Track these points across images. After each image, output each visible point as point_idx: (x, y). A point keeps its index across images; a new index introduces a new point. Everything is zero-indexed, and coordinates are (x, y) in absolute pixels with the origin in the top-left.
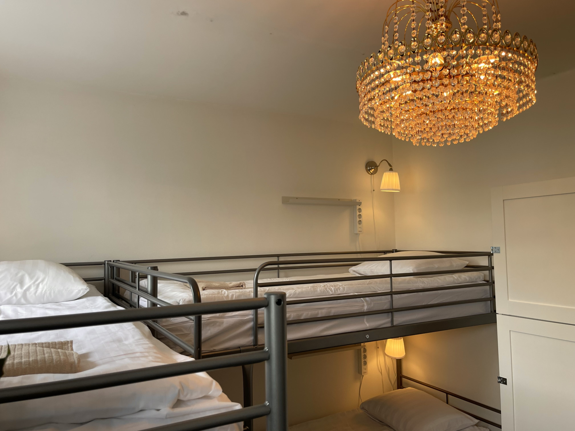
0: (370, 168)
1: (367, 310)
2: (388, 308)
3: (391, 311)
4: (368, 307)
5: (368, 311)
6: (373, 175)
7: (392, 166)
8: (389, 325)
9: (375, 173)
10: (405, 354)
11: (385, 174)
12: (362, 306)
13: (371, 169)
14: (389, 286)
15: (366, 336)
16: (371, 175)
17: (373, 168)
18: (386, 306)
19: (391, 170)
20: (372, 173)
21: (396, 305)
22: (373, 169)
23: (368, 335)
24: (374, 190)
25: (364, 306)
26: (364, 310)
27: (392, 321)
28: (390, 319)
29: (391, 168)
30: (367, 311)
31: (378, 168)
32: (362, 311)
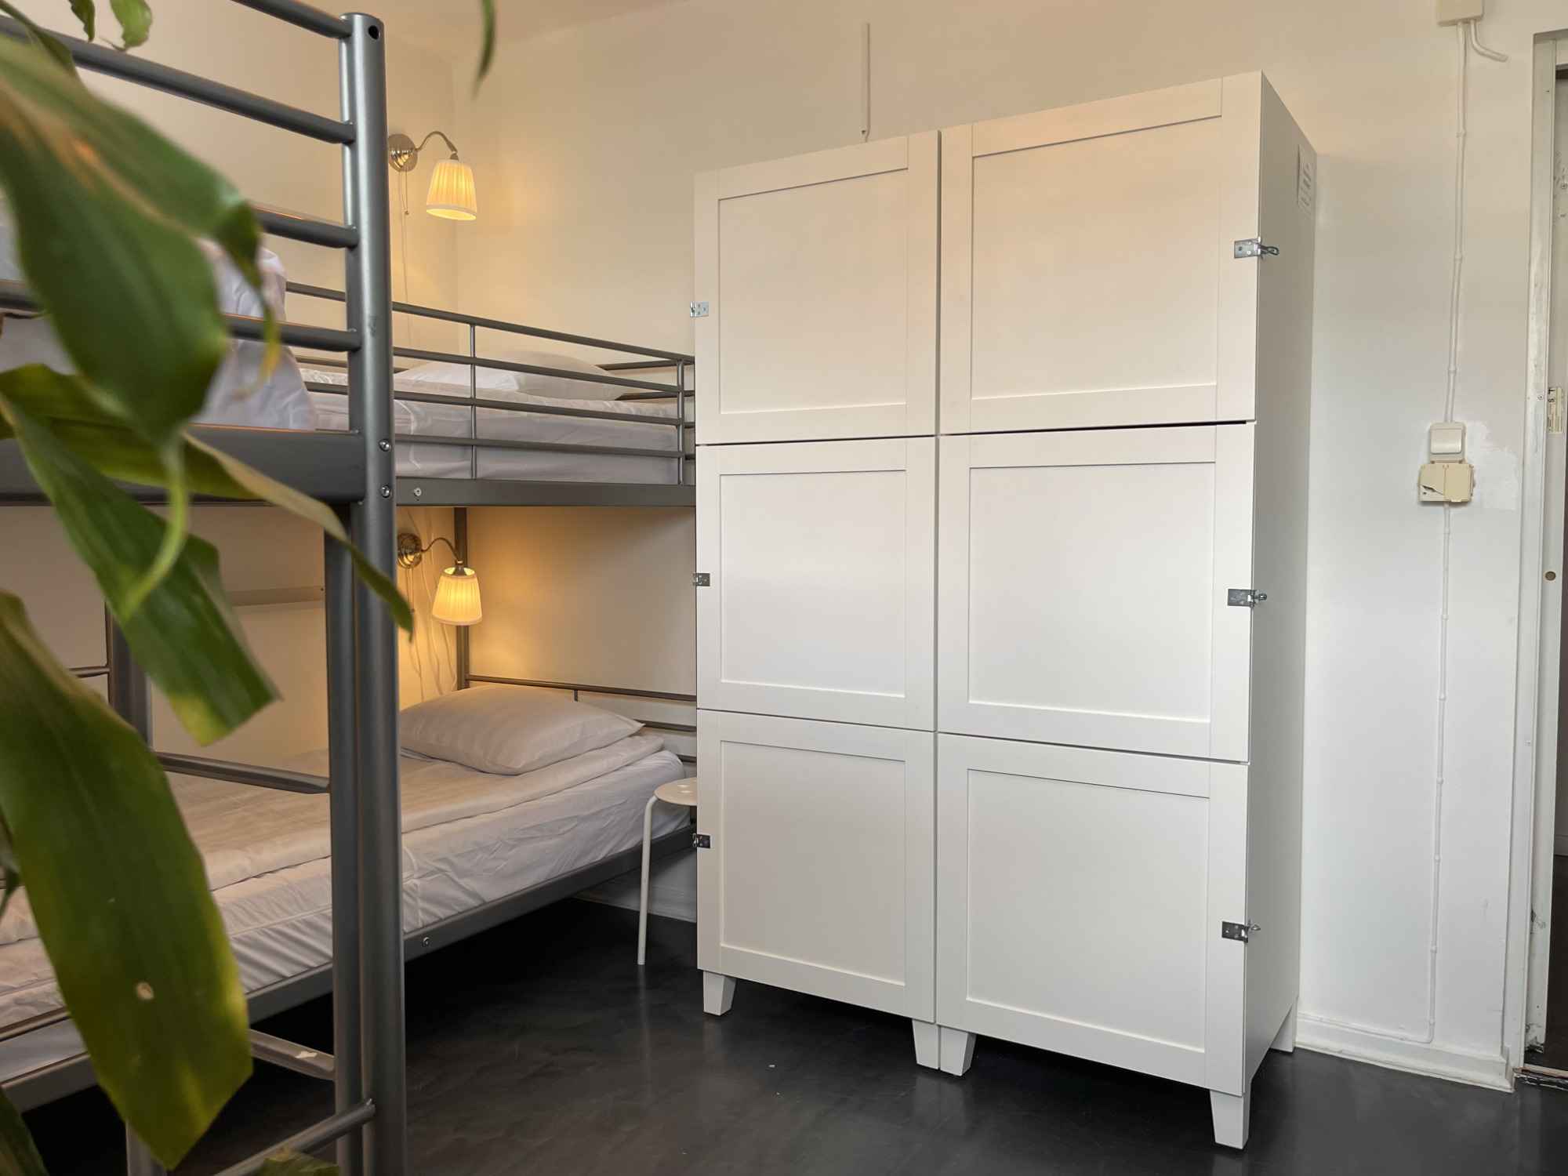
0: (398, 152)
1: (416, 431)
2: (465, 436)
3: (470, 444)
4: (418, 424)
5: (420, 434)
6: (404, 173)
7: (456, 150)
8: (467, 475)
9: (410, 169)
10: (481, 615)
11: (438, 166)
12: (404, 421)
13: (400, 155)
14: (468, 383)
15: (415, 491)
16: (399, 171)
17: (405, 154)
18: (460, 432)
19: (454, 157)
20: (401, 166)
21: (485, 432)
22: (406, 157)
23: (418, 489)
24: (407, 213)
25: (410, 423)
26: (410, 431)
27: (473, 468)
28: (467, 463)
29: (455, 154)
30: (417, 434)
31: (419, 153)
32: (406, 432)
